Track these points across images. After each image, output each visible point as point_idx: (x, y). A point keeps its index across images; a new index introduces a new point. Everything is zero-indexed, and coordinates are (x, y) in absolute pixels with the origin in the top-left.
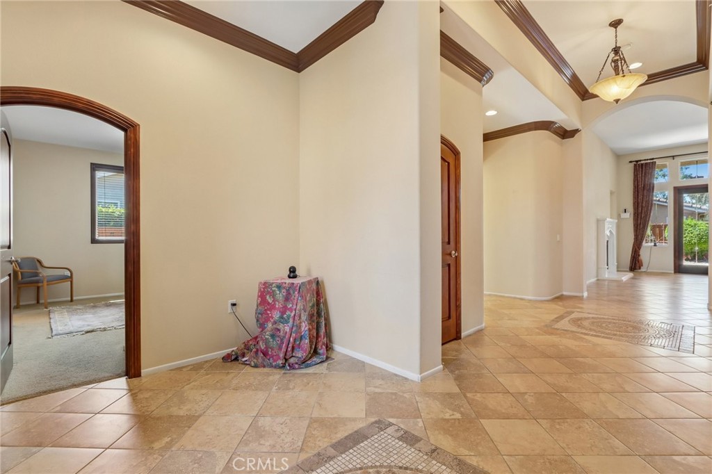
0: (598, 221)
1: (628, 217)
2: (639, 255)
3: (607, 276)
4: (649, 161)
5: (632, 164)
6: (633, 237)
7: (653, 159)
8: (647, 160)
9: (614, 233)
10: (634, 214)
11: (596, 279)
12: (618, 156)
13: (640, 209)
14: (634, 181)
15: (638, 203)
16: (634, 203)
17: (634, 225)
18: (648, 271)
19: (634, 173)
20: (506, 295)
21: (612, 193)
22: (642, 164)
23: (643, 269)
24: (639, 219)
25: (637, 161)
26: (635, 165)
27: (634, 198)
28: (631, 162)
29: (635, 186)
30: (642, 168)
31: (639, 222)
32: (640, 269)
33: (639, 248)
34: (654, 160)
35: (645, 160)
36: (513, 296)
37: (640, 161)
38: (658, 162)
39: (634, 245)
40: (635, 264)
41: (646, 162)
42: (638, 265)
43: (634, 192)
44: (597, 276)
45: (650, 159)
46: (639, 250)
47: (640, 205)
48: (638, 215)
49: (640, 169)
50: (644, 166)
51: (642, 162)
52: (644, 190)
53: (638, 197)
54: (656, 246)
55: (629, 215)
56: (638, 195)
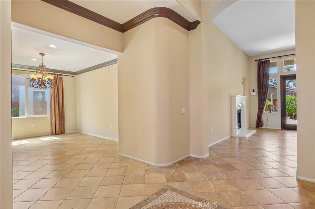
0: (231, 97)
1: (255, 94)
2: (261, 118)
3: (237, 134)
4: (266, 60)
5: (257, 62)
8: (265, 59)
9: (245, 104)
10: (258, 93)
11: (230, 136)
12: (248, 57)
13: (261, 89)
14: (258, 72)
15: (260, 86)
16: (258, 86)
17: (258, 100)
18: (267, 128)
19: (258, 67)
20: (140, 160)
21: (244, 79)
23: (264, 127)
24: (261, 96)
25: (259, 60)
26: (258, 62)
27: (258, 82)
28: (256, 60)
29: (258, 76)
30: (262, 65)
31: (261, 97)
32: (262, 126)
33: (261, 114)
34: (269, 59)
35: (264, 59)
36: (143, 161)
37: (261, 60)
38: (272, 61)
39: (258, 111)
40: (259, 124)
41: (265, 60)
42: (260, 124)
43: (258, 79)
44: (231, 134)
45: (267, 59)
46: (261, 115)
47: (261, 87)
48: (260, 93)
49: (261, 65)
50: (263, 63)
51: (262, 60)
52: (263, 78)
53: (260, 82)
54: (271, 112)
55: (255, 93)
56: (260, 81)
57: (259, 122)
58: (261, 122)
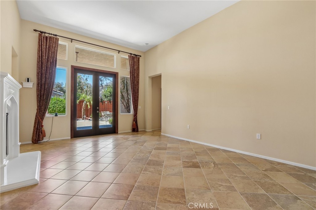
1: (32, 86)
2: (42, 126)
4: (52, 36)
5: (37, 34)
6: (36, 108)
7: (56, 35)
8: (51, 34)
10: (38, 84)
12: (21, 18)
13: (44, 80)
14: (39, 51)
15: (42, 74)
16: (38, 73)
17: (37, 96)
18: (50, 140)
19: (39, 42)
22: (47, 37)
23: (45, 140)
25: (42, 32)
26: (40, 35)
27: (38, 68)
28: (36, 31)
29: (39, 56)
30: (47, 41)
31: (42, 92)
32: (43, 139)
33: (43, 119)
34: (58, 37)
35: (49, 34)
37: (45, 33)
40: (38, 136)
41: (50, 36)
42: (41, 136)
43: (38, 62)
45: (54, 35)
46: (42, 121)
47: (44, 76)
48: (41, 85)
49: (45, 41)
50: (48, 39)
51: (47, 35)
52: (47, 62)
53: (42, 68)
54: (57, 116)
55: (32, 84)
56: (42, 66)
57: (39, 133)
58: (41, 133)
